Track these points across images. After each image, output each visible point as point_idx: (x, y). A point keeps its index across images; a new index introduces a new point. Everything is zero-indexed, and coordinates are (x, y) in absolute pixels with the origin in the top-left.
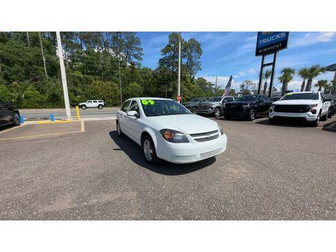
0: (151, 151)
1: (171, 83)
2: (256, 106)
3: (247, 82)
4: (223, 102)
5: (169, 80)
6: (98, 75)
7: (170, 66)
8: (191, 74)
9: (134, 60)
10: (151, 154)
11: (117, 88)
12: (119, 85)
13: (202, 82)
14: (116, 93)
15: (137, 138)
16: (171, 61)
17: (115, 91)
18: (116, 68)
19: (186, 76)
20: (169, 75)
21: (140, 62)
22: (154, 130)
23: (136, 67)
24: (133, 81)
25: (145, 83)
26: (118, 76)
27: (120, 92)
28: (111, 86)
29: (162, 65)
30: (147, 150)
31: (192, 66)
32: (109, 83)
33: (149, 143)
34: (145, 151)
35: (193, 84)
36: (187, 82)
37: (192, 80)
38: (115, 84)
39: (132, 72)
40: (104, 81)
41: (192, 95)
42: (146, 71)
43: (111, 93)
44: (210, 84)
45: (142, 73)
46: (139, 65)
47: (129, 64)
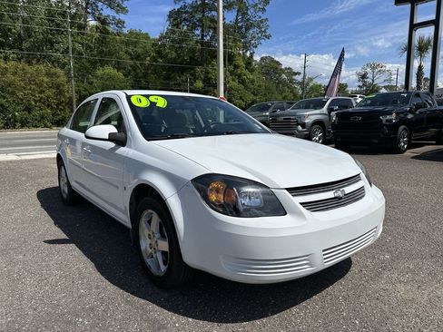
0: (164, 246)
1: (198, 69)
2: (410, 116)
3: (373, 68)
4: (330, 110)
5: (194, 62)
6: (12, 47)
7: (194, 27)
8: (246, 48)
9: (107, 12)
10: (164, 253)
11: (63, 79)
12: (68, 74)
13: (271, 68)
14: (60, 93)
15: (117, 205)
16: (199, 16)
17: (58, 86)
18: (60, 31)
19: (235, 51)
20: (192, 51)
21: (122, 17)
22: (173, 179)
23: (111, 28)
24: (103, 63)
25: (134, 68)
26: (66, 51)
27: (71, 89)
28: (48, 74)
29: (177, 25)
30: (151, 243)
31: (247, 29)
32: (41, 67)
33: (156, 219)
34: (145, 244)
35: (252, 71)
36: (236, 67)
37: (249, 62)
38: (59, 70)
39: (102, 41)
40: (30, 63)
41: (250, 97)
42: (136, 38)
43: (48, 93)
44: (291, 73)
45: (127, 44)
46: (120, 23)
47: (92, 23)
